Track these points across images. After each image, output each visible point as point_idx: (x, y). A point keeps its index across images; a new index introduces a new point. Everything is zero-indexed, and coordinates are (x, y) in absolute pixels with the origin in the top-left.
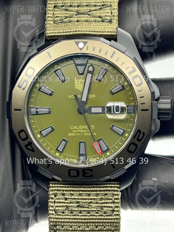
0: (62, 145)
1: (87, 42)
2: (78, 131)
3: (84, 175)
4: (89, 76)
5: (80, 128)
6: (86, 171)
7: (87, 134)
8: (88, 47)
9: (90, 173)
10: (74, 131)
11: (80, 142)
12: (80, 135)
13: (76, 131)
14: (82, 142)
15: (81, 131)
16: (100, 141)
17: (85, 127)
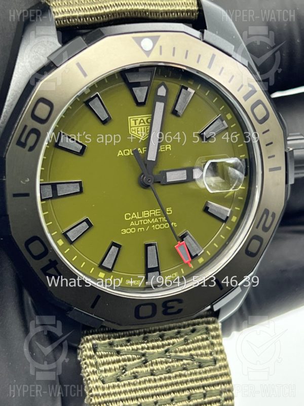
0: (112, 255)
1: (159, 36)
2: (140, 222)
3: (165, 313)
4: (160, 106)
5: (145, 217)
6: (170, 304)
7: (157, 227)
8: (161, 47)
9: (177, 306)
10: (132, 224)
11: (147, 246)
12: (145, 229)
13: (137, 223)
14: (151, 245)
15: (146, 222)
16: (185, 237)
17: (154, 213)
